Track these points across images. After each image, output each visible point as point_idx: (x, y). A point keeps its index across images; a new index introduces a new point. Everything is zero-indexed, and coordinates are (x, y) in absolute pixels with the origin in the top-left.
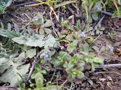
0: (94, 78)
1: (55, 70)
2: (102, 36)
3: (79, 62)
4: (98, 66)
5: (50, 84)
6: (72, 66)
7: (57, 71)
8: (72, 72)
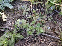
0: (37, 37)
1: (23, 29)
2: (51, 22)
3: (33, 29)
4: (41, 33)
5: (19, 34)
6: (30, 30)
7: (24, 30)
8: (29, 32)
